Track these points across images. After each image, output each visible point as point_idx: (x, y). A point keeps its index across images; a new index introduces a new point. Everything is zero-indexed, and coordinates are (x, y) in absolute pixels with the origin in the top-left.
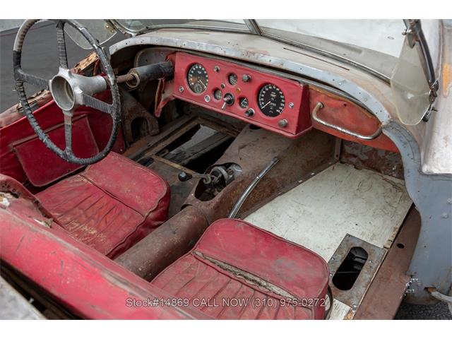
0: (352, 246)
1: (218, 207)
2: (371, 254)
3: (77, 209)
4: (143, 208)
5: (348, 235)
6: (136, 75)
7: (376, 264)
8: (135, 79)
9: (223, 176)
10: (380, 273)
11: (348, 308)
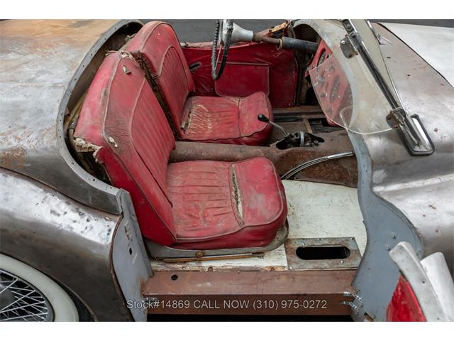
0: (346, 246)
1: (283, 157)
2: (351, 258)
3: (217, 114)
4: (244, 131)
5: (353, 239)
6: (281, 41)
7: (342, 266)
8: (278, 44)
9: (300, 139)
10: (338, 272)
11: (286, 265)
